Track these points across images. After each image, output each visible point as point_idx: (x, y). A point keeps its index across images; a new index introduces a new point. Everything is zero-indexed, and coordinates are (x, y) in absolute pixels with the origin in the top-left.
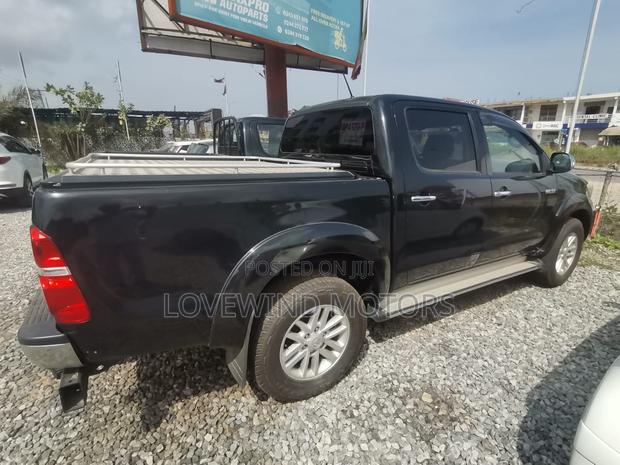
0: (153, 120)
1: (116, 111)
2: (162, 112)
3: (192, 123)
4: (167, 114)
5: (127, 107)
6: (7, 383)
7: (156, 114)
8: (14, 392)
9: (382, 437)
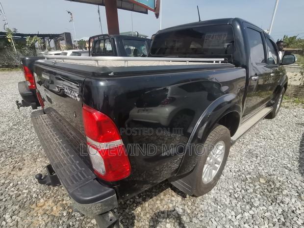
0: (31, 39)
1: (4, 33)
2: (35, 35)
3: (52, 41)
4: (39, 35)
5: (12, 31)
6: (11, 217)
7: (32, 36)
8: (20, 223)
9: (256, 205)
